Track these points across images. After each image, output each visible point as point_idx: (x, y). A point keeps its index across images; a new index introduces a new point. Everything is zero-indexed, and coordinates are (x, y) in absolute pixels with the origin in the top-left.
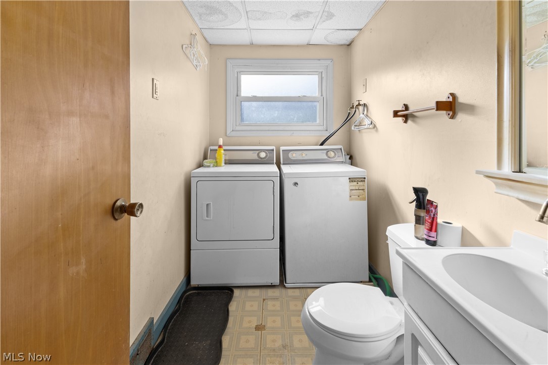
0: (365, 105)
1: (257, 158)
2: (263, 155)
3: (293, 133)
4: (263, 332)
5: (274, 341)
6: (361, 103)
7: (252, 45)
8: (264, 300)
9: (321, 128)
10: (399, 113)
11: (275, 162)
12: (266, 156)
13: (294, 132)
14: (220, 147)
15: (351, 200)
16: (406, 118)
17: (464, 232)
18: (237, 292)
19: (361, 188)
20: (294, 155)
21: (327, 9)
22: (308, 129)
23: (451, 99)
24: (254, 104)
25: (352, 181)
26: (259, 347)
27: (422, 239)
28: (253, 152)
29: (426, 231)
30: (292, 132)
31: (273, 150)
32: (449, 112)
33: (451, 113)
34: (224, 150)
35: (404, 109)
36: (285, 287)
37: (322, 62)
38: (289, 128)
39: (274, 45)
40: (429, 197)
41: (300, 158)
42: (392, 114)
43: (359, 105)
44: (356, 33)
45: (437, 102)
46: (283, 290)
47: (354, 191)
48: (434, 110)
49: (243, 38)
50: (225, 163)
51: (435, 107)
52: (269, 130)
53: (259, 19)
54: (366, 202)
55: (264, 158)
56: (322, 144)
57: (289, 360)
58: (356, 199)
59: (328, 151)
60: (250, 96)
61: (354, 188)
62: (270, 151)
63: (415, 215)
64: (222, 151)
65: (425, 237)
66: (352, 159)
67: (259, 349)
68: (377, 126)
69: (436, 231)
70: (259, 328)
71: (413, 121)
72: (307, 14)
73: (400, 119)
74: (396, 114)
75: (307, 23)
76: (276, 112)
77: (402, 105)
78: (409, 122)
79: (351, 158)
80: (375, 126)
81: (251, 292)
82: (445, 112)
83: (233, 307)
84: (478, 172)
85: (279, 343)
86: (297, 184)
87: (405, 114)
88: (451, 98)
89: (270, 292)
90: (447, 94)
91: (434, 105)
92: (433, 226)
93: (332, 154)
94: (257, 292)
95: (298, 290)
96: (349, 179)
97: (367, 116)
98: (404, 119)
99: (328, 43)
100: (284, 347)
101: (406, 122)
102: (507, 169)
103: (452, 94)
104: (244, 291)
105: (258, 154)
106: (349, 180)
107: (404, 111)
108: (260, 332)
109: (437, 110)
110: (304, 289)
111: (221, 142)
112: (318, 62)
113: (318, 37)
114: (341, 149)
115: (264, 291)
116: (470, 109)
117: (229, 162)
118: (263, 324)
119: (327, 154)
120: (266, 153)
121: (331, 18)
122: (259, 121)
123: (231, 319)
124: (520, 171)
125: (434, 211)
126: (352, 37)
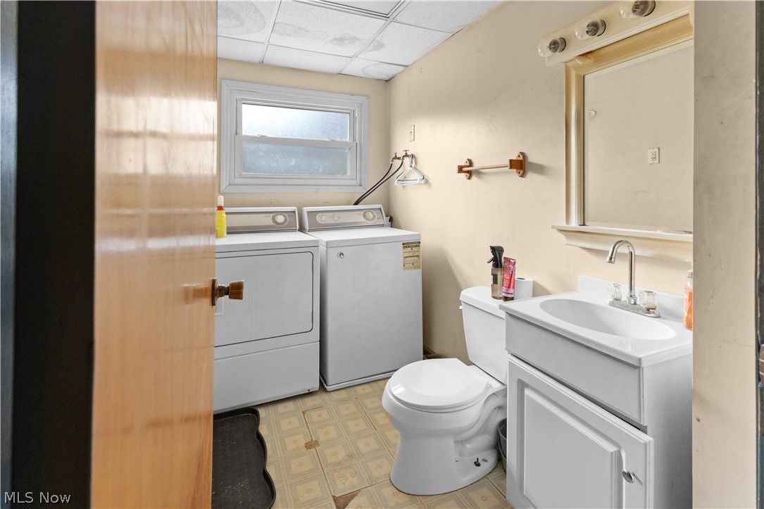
0: (413, 156)
1: (273, 224)
2: (280, 219)
3: (318, 189)
4: (317, 448)
5: (335, 454)
6: (409, 153)
7: (262, 64)
8: (304, 412)
9: (353, 182)
10: (464, 169)
11: (298, 228)
12: (286, 220)
13: (320, 187)
14: (220, 208)
15: (405, 269)
16: (470, 174)
17: (535, 284)
18: (262, 412)
19: (416, 254)
20: (323, 218)
21: (378, 39)
22: (337, 184)
23: (521, 158)
24: (263, 147)
25: (406, 247)
26: (319, 466)
27: (500, 298)
28: (265, 215)
29: (504, 289)
30: (317, 187)
31: (294, 212)
32: (520, 171)
33: (522, 172)
34: (226, 213)
35: (468, 164)
36: (326, 390)
37: (354, 97)
38: (312, 182)
39: (293, 69)
40: (505, 255)
41: (331, 221)
42: (457, 169)
43: (406, 155)
44: (401, 69)
45: (511, 161)
46: (325, 396)
47: (408, 259)
48: (508, 168)
49: (254, 53)
50: (228, 233)
51: (509, 165)
52: (284, 185)
53: (289, 35)
54: (421, 270)
55: (282, 224)
56: (356, 203)
57: (361, 468)
58: (410, 268)
59: (365, 211)
60: (256, 135)
61: (408, 255)
62: (291, 214)
63: (492, 274)
64: (224, 215)
65: (504, 295)
66: (392, 222)
67: (320, 468)
68: (431, 181)
69: (514, 288)
70: (309, 446)
71: (479, 177)
72: (354, 40)
73: (463, 175)
74: (460, 169)
75: (348, 50)
76: (294, 160)
77: (466, 160)
78: (474, 178)
79: (391, 220)
80: (427, 182)
81: (281, 408)
82: (515, 170)
83: (263, 430)
84: (553, 227)
85: (342, 454)
86: (343, 254)
87: (468, 170)
88: (521, 156)
89: (309, 402)
90: (517, 153)
91: (508, 163)
92: (511, 283)
93: (370, 215)
94: (290, 406)
95: (343, 391)
96: (403, 244)
97: (416, 169)
98: (468, 175)
99: (364, 76)
100: (350, 456)
101: (469, 178)
102: (574, 224)
103: (522, 153)
104: (271, 409)
105: (274, 219)
106: (402, 246)
107: (468, 167)
108: (314, 450)
109: (511, 168)
110: (353, 388)
111: (221, 201)
112: (350, 97)
113: (355, 67)
114: (380, 209)
115: (299, 402)
116: (540, 169)
117: (232, 231)
118: (314, 440)
119: (364, 216)
120: (284, 216)
121: (379, 49)
122: (270, 172)
123: (268, 445)
124: (584, 225)
125: (512, 268)
126: (395, 73)
